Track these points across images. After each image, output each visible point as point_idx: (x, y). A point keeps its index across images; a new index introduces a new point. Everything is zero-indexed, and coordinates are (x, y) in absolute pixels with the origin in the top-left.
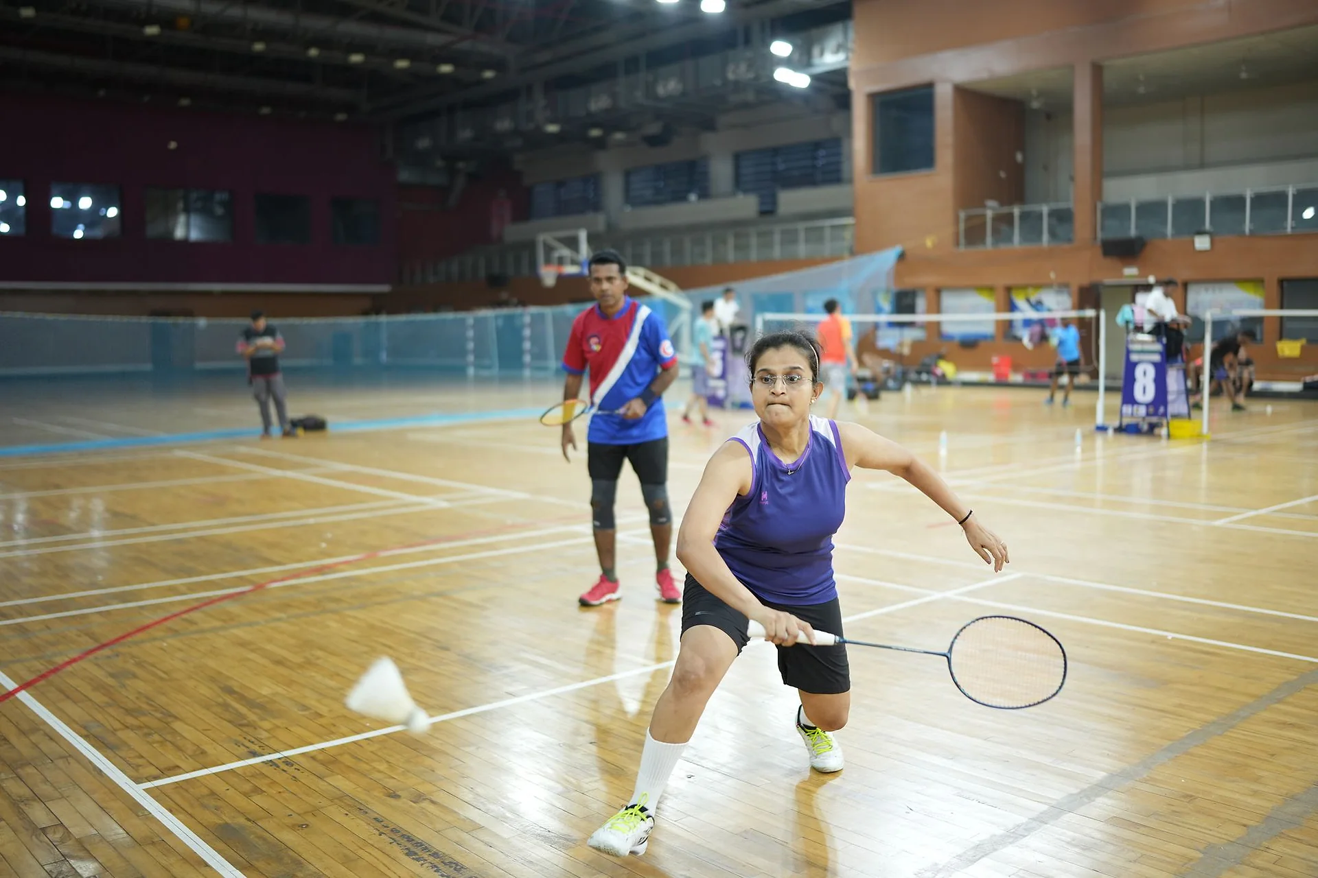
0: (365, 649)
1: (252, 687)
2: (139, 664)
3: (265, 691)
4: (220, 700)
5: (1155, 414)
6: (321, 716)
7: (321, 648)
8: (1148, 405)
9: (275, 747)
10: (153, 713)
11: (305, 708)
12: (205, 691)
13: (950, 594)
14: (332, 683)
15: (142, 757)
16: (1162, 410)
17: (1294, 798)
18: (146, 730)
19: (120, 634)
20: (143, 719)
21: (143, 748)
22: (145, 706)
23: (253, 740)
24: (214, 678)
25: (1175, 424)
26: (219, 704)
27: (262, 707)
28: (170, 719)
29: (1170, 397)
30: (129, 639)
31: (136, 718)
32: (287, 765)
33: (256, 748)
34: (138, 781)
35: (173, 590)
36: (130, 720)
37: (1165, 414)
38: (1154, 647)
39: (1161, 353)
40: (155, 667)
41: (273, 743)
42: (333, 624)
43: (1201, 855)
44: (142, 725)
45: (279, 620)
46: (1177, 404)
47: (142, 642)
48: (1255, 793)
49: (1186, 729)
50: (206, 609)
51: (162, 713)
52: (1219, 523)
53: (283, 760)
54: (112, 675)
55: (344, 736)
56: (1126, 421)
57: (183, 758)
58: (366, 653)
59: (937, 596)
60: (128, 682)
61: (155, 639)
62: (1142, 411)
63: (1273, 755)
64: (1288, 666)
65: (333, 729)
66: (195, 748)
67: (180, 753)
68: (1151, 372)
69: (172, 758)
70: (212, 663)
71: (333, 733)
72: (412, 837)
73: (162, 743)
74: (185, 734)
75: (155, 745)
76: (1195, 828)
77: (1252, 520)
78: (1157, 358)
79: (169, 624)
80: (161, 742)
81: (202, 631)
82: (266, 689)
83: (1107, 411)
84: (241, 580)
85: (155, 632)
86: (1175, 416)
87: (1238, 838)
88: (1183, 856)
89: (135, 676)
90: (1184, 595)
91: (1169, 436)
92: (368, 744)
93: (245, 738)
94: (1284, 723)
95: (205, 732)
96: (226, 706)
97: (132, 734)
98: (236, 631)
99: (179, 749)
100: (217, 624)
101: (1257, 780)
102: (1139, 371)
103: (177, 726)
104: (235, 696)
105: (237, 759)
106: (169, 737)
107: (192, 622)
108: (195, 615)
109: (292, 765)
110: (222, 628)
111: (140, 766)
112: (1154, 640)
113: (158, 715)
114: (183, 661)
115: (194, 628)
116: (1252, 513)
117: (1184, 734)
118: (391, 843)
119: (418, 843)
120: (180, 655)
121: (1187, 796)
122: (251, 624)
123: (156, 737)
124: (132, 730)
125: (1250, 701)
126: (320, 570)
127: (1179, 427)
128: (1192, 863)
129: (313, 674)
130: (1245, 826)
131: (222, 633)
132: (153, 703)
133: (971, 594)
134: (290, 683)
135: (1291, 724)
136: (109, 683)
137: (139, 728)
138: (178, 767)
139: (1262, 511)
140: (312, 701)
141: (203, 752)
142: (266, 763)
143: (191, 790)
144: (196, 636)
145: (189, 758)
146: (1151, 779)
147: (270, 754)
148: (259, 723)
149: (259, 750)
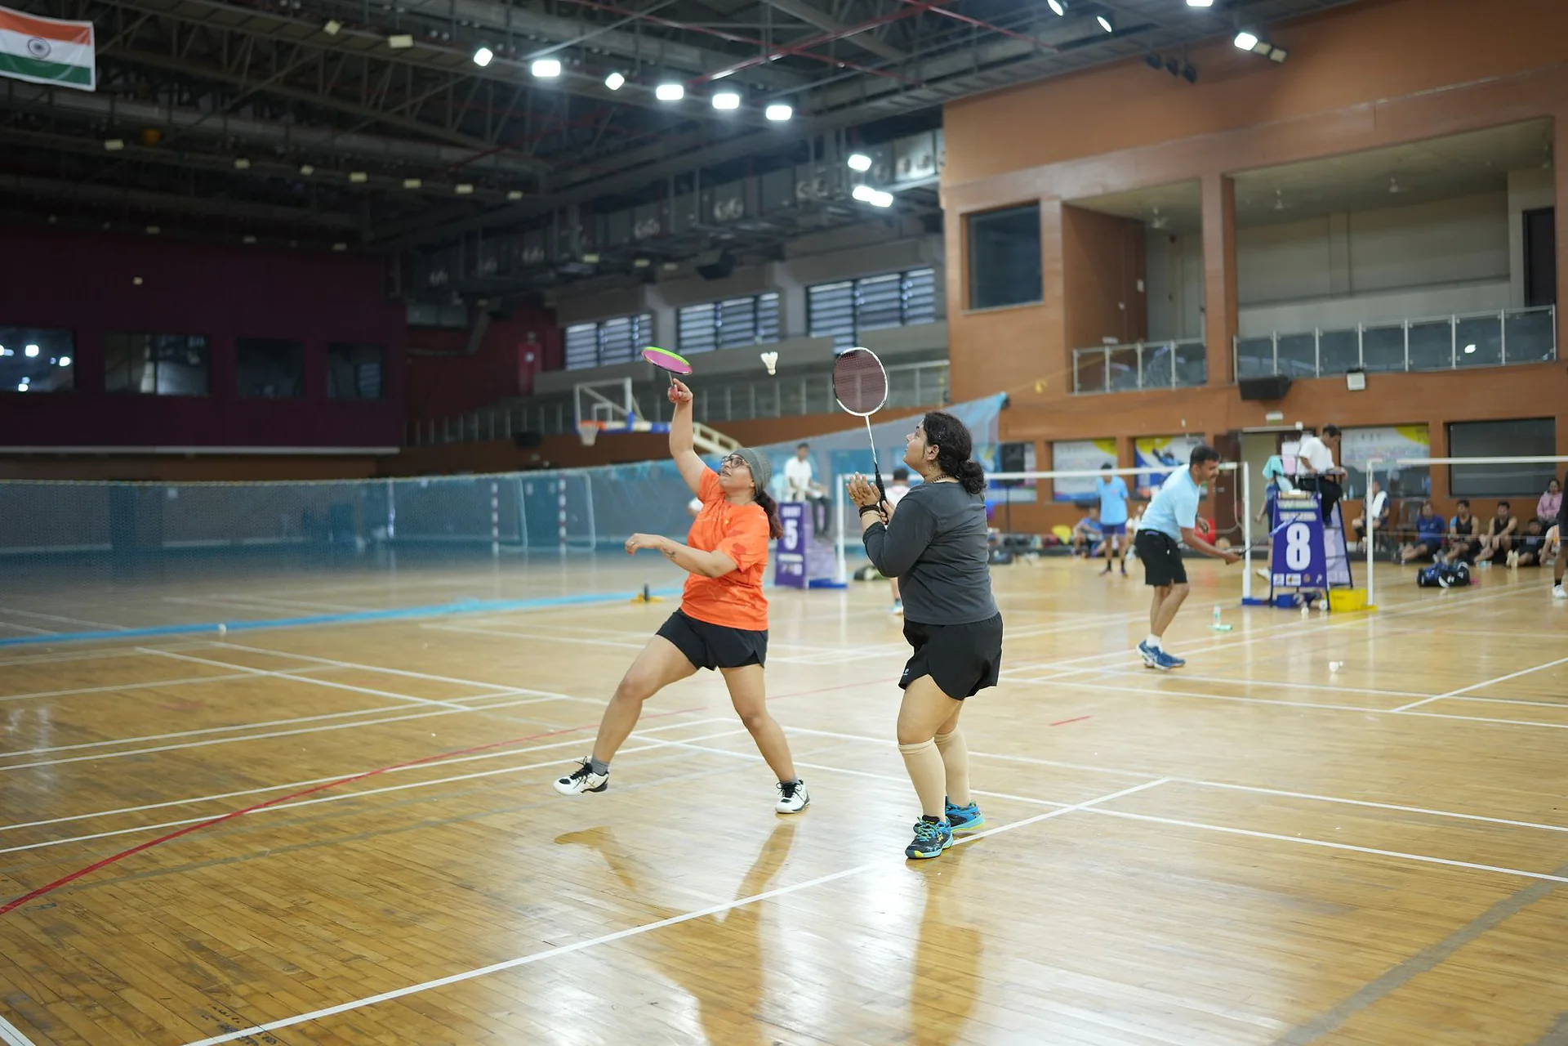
0: (367, 890)
1: (228, 942)
2: (83, 915)
3: (242, 947)
4: (184, 959)
5: (1312, 584)
6: (313, 977)
7: (315, 890)
8: (1302, 573)
9: (254, 1018)
10: (97, 978)
11: (292, 966)
12: (164, 947)
13: (1082, 806)
14: (325, 934)
16: (1319, 578)
18: (87, 1002)
19: (60, 877)
20: (84, 987)
22: (85, 969)
23: (225, 1010)
24: (176, 931)
25: (1335, 593)
26: (182, 965)
27: (238, 967)
28: (118, 986)
29: (1329, 563)
30: (71, 883)
31: (74, 986)
32: (268, 1041)
33: (227, 1020)
35: (129, 820)
36: (68, 990)
37: (1323, 584)
38: (1335, 864)
40: (101, 918)
41: (250, 1014)
42: (328, 859)
44: (81, 994)
45: (262, 854)
46: (1337, 572)
47: (86, 887)
49: (1385, 965)
50: (170, 842)
51: (109, 978)
52: (1396, 711)
53: (263, 1035)
54: (45, 931)
55: (342, 1002)
56: (1278, 593)
57: (134, 1036)
58: (368, 894)
59: (1069, 808)
60: (66, 939)
61: (104, 883)
62: (1297, 579)
63: (1493, 995)
64: (1501, 883)
65: (327, 993)
66: (150, 1023)
67: (129, 1031)
68: (1305, 532)
69: (119, 1037)
70: (174, 911)
71: (327, 998)
73: (109, 1017)
74: (136, 1005)
75: (96, 1021)
77: (1436, 706)
78: (1312, 517)
79: (120, 862)
80: (107, 1017)
81: (163, 871)
82: (243, 943)
83: (1257, 578)
84: (214, 806)
85: (101, 873)
86: (1335, 585)
89: (75, 931)
91: (1329, 609)
92: (372, 1012)
93: (215, 1008)
94: (1502, 955)
95: (164, 1002)
96: (191, 967)
97: (66, 1008)
98: (204, 870)
99: (129, 1024)
100: (184, 861)
101: (1477, 1028)
102: (1291, 534)
103: (128, 994)
104: (204, 953)
105: (203, 1035)
106: (116, 1010)
107: (151, 860)
108: (156, 850)
109: (275, 1042)
110: (189, 867)
112: (1336, 856)
113: (103, 981)
114: (138, 910)
115: (153, 867)
116: (1436, 698)
117: (1383, 972)
120: (134, 902)
122: (225, 861)
123: (99, 1010)
124: (68, 1002)
125: (1458, 927)
126: (312, 792)
127: (1343, 599)
129: (304, 923)
131: (188, 872)
132: (97, 966)
133: (1110, 804)
134: (273, 935)
135: (1510, 955)
136: (42, 941)
137: (78, 999)
139: (1448, 696)
140: (301, 956)
141: (161, 1029)
142: (241, 1041)
144: (157, 877)
145: (140, 1035)
146: (1349, 1031)
147: (246, 1028)
148: (233, 987)
149: (233, 1023)
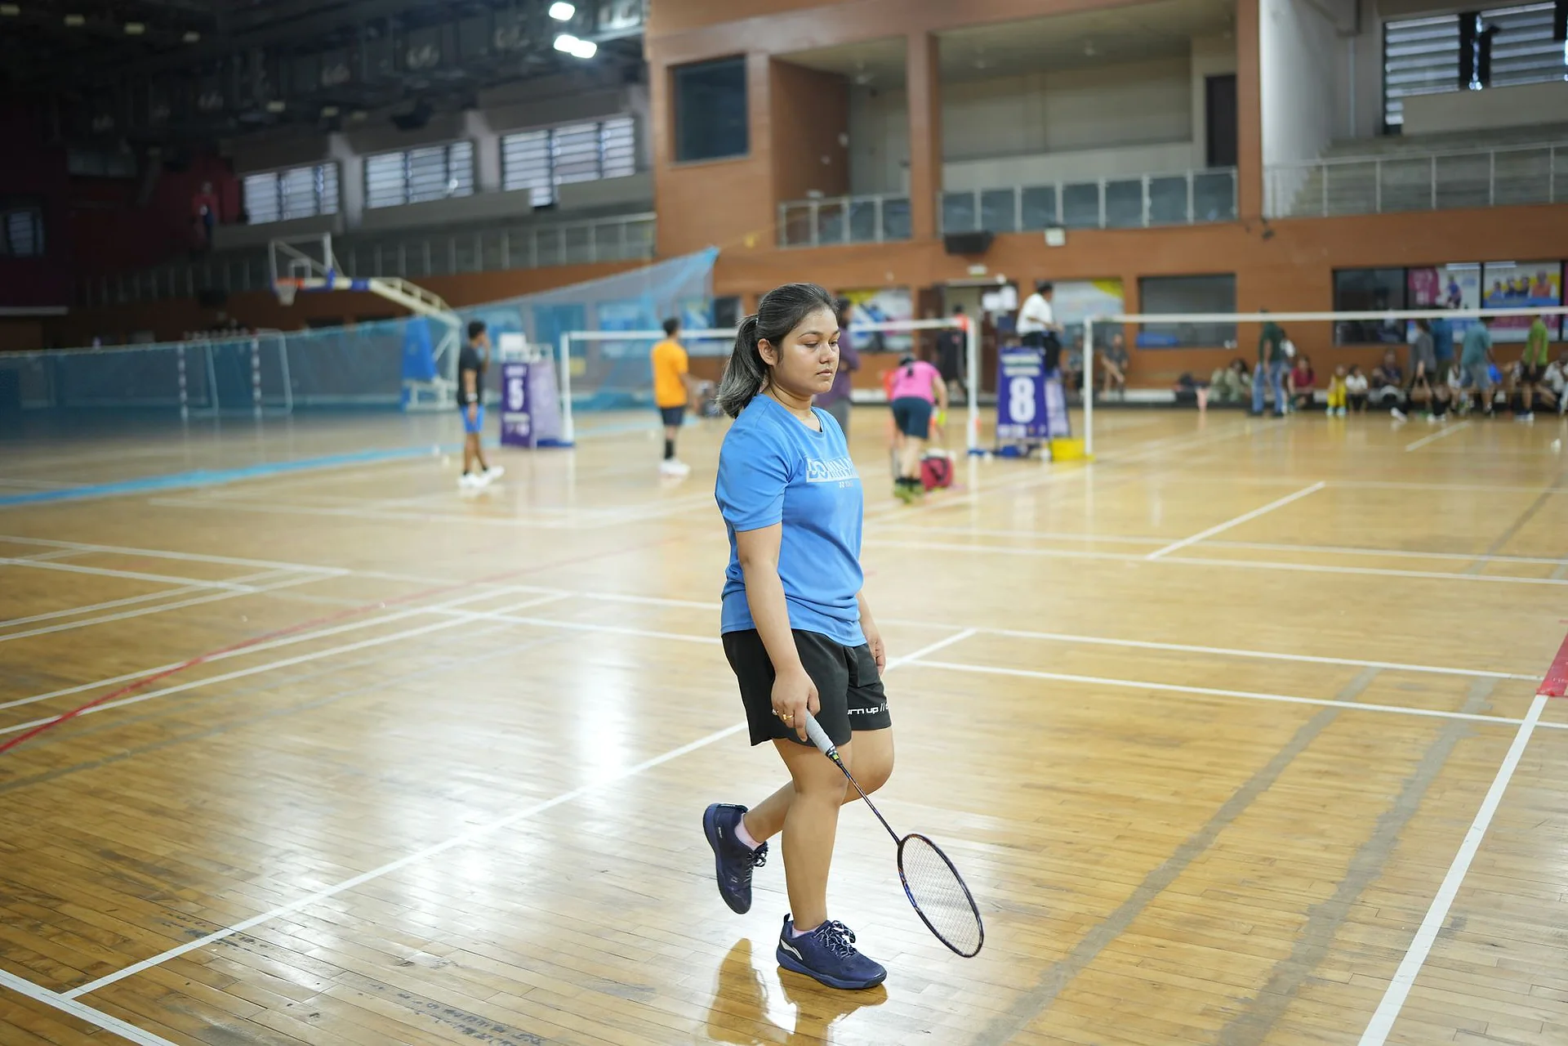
1: (146, 850)
3: (160, 852)
4: (107, 870)
5: (1036, 434)
6: (253, 875)
8: (1027, 425)
9: (218, 922)
10: (24, 898)
11: (226, 867)
12: (78, 860)
13: (911, 659)
14: (242, 832)
15: (43, 957)
16: (1042, 429)
17: (1362, 848)
18: (29, 922)
20: (18, 907)
21: (42, 947)
22: (5, 890)
23: (183, 915)
24: (81, 843)
25: (1057, 443)
26: (107, 875)
27: (168, 872)
28: (52, 903)
29: (1051, 414)
31: (3, 907)
32: (246, 942)
33: (190, 926)
34: (59, 988)
37: (1046, 435)
38: (1151, 701)
39: (1038, 366)
41: (211, 917)
42: (198, 756)
43: (1307, 919)
44: (18, 916)
45: (123, 756)
46: (1057, 424)
48: (1326, 848)
49: (1231, 788)
50: (11, 750)
51: (36, 896)
52: (1153, 557)
53: (237, 937)
55: (298, 897)
56: (1003, 443)
57: (102, 950)
62: (1021, 431)
63: (1324, 806)
64: (1298, 711)
65: (278, 890)
66: (111, 935)
67: (94, 946)
68: (1029, 387)
69: (90, 954)
70: (66, 822)
71: (282, 895)
72: (458, 1011)
73: (62, 934)
74: (86, 920)
75: (53, 939)
76: (1291, 892)
77: (1186, 551)
78: (1035, 371)
80: (59, 934)
81: (24, 782)
82: (160, 849)
83: (983, 430)
84: (37, 710)
86: (1058, 436)
87: (1333, 896)
88: (1291, 922)
90: (1157, 641)
91: (1052, 459)
93: (171, 915)
94: (1319, 772)
95: (110, 913)
96: (119, 876)
97: (11, 930)
98: (72, 777)
99: (90, 940)
100: (42, 770)
101: (1321, 834)
102: (1015, 387)
103: (67, 909)
104: (123, 862)
105: (176, 943)
106: (66, 927)
109: (253, 942)
110: (51, 775)
111: (51, 969)
112: (1152, 694)
113: (33, 899)
114: (23, 823)
116: (1180, 544)
117: (1232, 794)
118: (436, 1022)
119: (470, 1017)
120: (12, 816)
121: (1265, 859)
122: (87, 766)
123: (47, 928)
124: (8, 923)
125: (1277, 751)
126: (138, 687)
127: (1065, 448)
128: (1303, 928)
130: (1333, 882)
131: (53, 781)
132: (16, 885)
134: (184, 837)
135: (1327, 772)
137: (16, 919)
138: (102, 963)
139: (1189, 541)
141: (126, 941)
142: (218, 944)
143: (139, 990)
144: (21, 789)
145: (110, 949)
146: (1222, 846)
147: (216, 931)
148: (177, 893)
149: (203, 930)
